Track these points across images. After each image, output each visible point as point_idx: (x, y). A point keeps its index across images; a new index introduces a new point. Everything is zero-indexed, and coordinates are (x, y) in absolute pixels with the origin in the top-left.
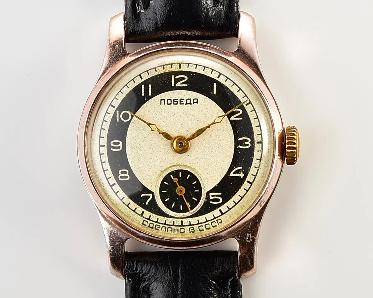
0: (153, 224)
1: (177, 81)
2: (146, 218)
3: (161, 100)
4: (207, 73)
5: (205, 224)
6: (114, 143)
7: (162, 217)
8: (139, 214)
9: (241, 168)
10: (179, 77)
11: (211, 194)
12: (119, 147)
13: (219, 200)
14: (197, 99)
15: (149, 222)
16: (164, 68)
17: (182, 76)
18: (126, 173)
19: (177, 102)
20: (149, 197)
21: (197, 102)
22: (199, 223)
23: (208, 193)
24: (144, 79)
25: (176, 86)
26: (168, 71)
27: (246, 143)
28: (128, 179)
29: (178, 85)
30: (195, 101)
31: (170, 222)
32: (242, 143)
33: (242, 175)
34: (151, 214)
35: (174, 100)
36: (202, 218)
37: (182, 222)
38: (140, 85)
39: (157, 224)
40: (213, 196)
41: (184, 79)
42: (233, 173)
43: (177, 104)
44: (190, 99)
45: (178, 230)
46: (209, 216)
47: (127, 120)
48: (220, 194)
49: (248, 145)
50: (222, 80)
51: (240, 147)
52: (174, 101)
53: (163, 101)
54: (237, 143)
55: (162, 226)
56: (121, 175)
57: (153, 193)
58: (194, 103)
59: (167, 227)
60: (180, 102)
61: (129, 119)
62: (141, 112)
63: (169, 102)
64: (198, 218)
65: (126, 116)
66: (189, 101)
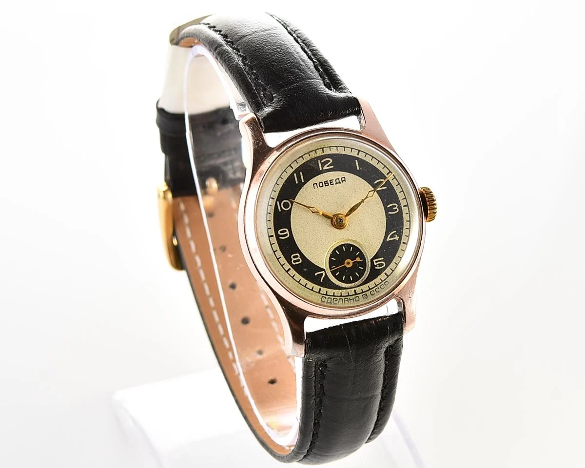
0: (331, 298)
1: (323, 165)
2: (324, 294)
3: (314, 184)
4: (348, 152)
5: (375, 288)
6: (281, 232)
7: (337, 290)
8: (317, 292)
9: (395, 232)
10: (324, 160)
11: (374, 261)
12: (287, 235)
13: (383, 264)
14: (344, 178)
15: (327, 297)
16: (310, 155)
17: (327, 159)
18: (297, 256)
19: (328, 183)
20: (322, 274)
21: (345, 181)
22: (370, 289)
23: (372, 260)
24: (294, 168)
25: (324, 169)
26: (313, 157)
27: (394, 208)
28: (301, 262)
29: (325, 168)
30: (343, 179)
31: (345, 293)
32: (391, 209)
33: (397, 238)
34: (328, 290)
35: (325, 182)
36: (371, 284)
37: (355, 291)
38: (292, 174)
39: (334, 297)
40: (376, 262)
41: (329, 161)
42: (390, 238)
43: (328, 185)
44: (338, 179)
45: (353, 299)
46: (377, 281)
47: (289, 209)
48: (383, 259)
49: (396, 210)
50: (361, 156)
51: (390, 213)
52: (325, 184)
53: (315, 185)
54: (387, 210)
55: (338, 298)
56: (294, 259)
57: (324, 270)
58: (342, 181)
59: (343, 298)
60: (330, 183)
61: (290, 207)
62: (298, 199)
63: (321, 185)
64: (368, 284)
65: (286, 205)
66: (338, 181)
